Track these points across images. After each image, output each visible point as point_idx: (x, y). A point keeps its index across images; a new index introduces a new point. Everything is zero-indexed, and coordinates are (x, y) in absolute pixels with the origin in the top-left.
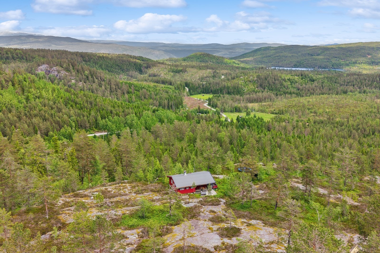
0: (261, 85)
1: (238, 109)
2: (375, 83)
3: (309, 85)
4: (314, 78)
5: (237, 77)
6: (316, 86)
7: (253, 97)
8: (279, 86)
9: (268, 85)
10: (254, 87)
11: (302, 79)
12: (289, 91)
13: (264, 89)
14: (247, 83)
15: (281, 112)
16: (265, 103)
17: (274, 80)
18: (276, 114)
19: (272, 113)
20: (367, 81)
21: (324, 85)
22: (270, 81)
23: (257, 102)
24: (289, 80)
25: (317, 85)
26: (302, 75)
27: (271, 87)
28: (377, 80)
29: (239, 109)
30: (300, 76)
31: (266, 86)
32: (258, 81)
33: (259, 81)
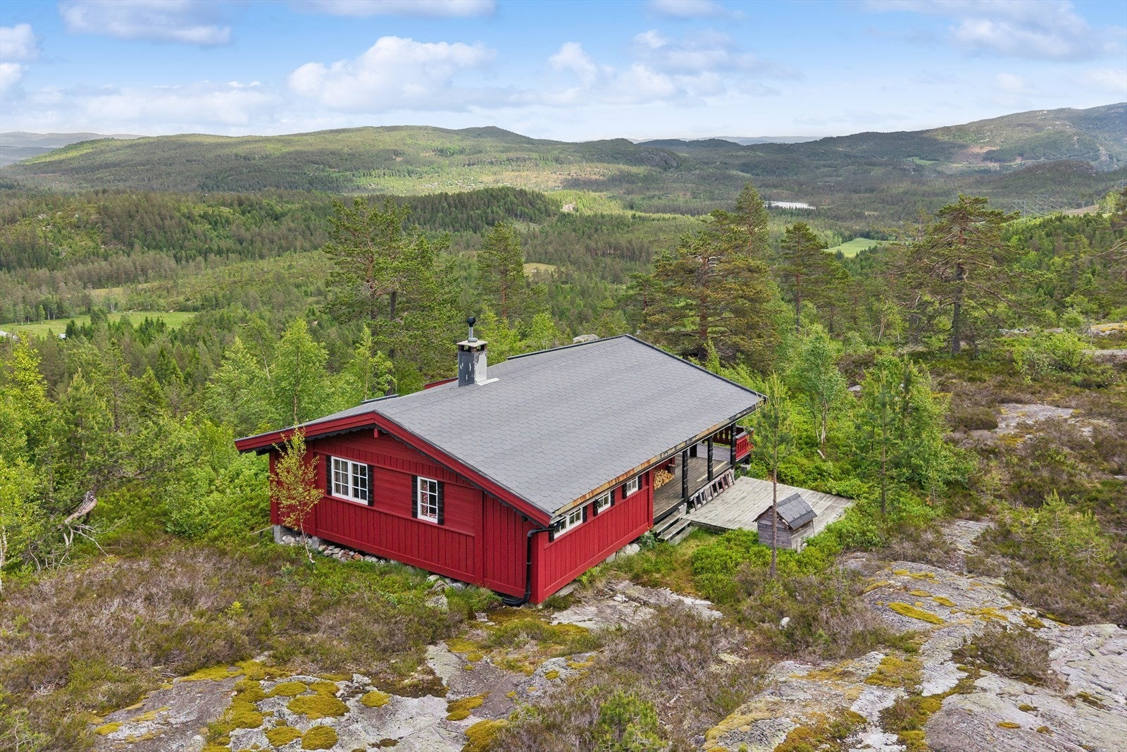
0: (117, 236)
1: (54, 307)
2: (441, 214)
3: (269, 228)
4: (278, 209)
5: (24, 216)
6: (290, 230)
7: (101, 268)
8: (178, 235)
9: (141, 234)
10: (91, 244)
11: (243, 213)
12: (215, 248)
13: (131, 245)
14: (63, 232)
15: (211, 303)
16: (145, 286)
17: (157, 217)
18: (195, 309)
19: (183, 309)
20: (419, 210)
21: (312, 226)
22: (147, 221)
23: (118, 284)
24: (204, 216)
25: (292, 225)
26: (240, 204)
27: (154, 239)
28: (443, 207)
29: (60, 307)
30: (236, 207)
31: (136, 237)
32: (103, 223)
33: (109, 222)
